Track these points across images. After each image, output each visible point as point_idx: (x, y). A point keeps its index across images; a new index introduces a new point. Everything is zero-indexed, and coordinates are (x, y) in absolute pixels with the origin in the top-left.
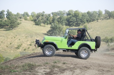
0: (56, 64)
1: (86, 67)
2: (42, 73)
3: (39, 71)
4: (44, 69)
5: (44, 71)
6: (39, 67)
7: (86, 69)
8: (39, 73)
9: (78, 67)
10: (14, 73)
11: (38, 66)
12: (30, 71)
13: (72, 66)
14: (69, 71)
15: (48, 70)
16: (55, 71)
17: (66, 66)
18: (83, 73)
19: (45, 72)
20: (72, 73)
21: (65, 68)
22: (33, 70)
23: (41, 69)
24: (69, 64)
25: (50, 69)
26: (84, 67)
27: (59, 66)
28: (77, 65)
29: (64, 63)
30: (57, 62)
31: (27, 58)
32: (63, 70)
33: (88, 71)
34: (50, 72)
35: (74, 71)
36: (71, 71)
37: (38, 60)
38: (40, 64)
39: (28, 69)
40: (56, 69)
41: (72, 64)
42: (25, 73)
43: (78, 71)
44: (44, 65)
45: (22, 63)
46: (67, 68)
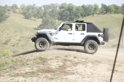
0: (67, 58)
1: (97, 61)
2: (55, 66)
3: (52, 64)
4: (57, 62)
5: (57, 64)
6: (51, 61)
7: (97, 63)
8: (52, 66)
9: (89, 61)
10: (27, 66)
11: (50, 59)
12: (44, 64)
13: (83, 60)
14: (81, 64)
15: (61, 64)
16: (67, 64)
17: (77, 60)
18: (95, 67)
19: (58, 66)
20: (85, 66)
21: (77, 62)
22: (46, 63)
23: (54, 62)
24: (80, 58)
25: (62, 62)
26: (95, 61)
27: (71, 60)
28: (88, 59)
29: (75, 57)
30: (68, 56)
31: (35, 52)
32: (75, 64)
33: (100, 65)
34: (63, 66)
35: (86, 65)
36: (83, 65)
37: (48, 54)
38: (51, 58)
39: (41, 62)
40: (68, 63)
41: (83, 58)
42: (39, 66)
43: (90, 65)
44: (56, 59)
45: (32, 56)
46: (79, 62)
